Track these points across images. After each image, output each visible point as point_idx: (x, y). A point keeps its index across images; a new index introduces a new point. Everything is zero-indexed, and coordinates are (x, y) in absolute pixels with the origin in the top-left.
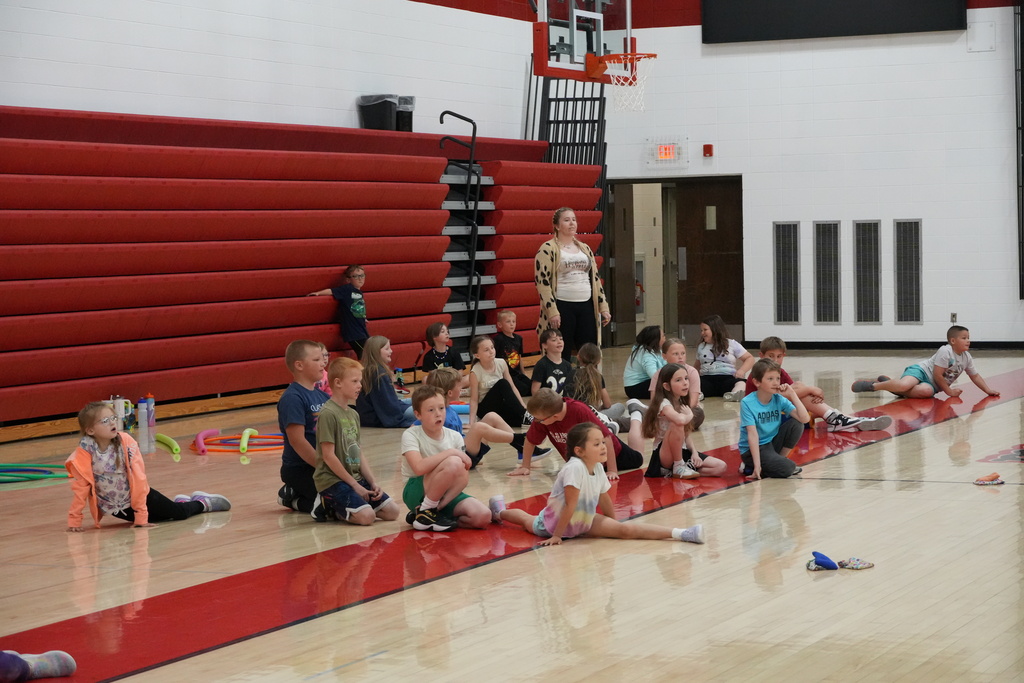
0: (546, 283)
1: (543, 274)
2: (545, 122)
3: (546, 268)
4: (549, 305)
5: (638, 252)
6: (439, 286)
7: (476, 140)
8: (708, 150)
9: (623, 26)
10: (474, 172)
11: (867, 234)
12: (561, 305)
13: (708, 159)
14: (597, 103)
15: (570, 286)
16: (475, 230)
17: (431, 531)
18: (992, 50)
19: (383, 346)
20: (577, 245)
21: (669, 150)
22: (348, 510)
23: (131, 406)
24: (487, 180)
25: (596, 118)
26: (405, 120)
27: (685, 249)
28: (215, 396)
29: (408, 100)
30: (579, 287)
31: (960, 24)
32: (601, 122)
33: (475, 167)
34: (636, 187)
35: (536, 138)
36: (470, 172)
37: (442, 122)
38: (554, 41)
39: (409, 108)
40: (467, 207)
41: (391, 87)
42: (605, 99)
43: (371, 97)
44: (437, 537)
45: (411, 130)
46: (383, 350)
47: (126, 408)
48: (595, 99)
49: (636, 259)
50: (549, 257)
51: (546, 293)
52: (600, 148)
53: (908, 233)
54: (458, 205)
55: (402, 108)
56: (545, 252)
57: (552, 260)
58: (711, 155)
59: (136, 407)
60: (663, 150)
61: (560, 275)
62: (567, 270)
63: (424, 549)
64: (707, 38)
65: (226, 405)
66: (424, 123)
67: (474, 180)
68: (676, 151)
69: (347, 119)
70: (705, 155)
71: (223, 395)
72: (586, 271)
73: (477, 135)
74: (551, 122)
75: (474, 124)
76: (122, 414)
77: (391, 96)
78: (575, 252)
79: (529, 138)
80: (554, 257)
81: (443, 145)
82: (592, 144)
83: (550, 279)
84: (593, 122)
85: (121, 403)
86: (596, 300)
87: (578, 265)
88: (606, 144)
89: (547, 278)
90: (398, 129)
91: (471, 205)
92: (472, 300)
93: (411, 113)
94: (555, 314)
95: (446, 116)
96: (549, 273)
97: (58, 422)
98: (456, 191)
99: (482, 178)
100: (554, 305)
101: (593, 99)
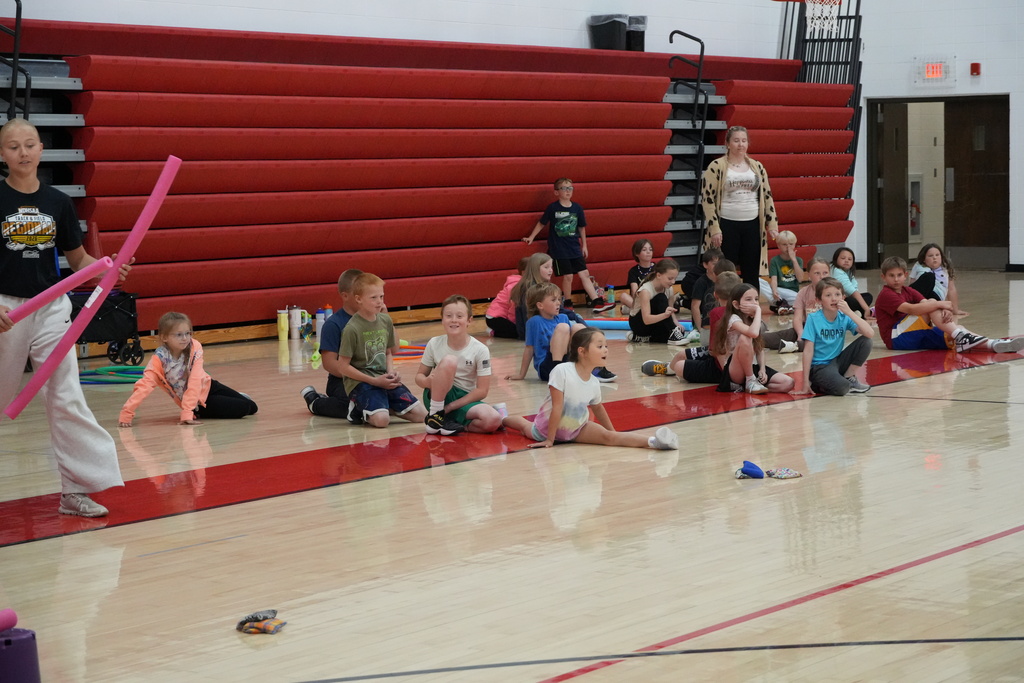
0: (710, 201)
1: (708, 193)
2: (801, 41)
3: (711, 186)
4: (711, 223)
5: (913, 172)
6: (660, 204)
7: (704, 59)
8: (975, 69)
10: (702, 92)
12: (725, 224)
13: (976, 78)
14: (853, 21)
15: (733, 206)
16: (701, 149)
17: (439, 434)
19: (542, 263)
20: (748, 162)
21: (937, 68)
22: (365, 412)
23: (307, 316)
24: (715, 100)
25: (851, 37)
26: (636, 39)
27: (952, 169)
28: (405, 308)
29: (641, 20)
30: (744, 207)
32: (856, 42)
33: (703, 86)
34: (911, 106)
35: (791, 57)
36: (698, 91)
37: (671, 41)
39: (640, 27)
40: (694, 126)
41: (621, 7)
42: (860, 17)
43: (600, 17)
44: (444, 440)
45: (643, 50)
46: (542, 268)
47: (303, 318)
48: (851, 18)
49: (910, 180)
50: (715, 175)
51: (709, 210)
52: (856, 67)
54: (684, 124)
55: (634, 27)
56: (712, 170)
57: (718, 178)
58: (978, 74)
59: (314, 317)
60: (930, 68)
61: (725, 194)
62: (732, 189)
63: (433, 452)
65: (417, 317)
66: (656, 43)
67: (701, 99)
68: (943, 69)
69: (577, 39)
70: (972, 74)
71: (412, 308)
72: (753, 190)
73: (705, 54)
74: (807, 41)
75: (702, 44)
76: (297, 323)
77: (620, 16)
78: (745, 171)
79: (785, 57)
80: (720, 175)
81: (672, 64)
82: (846, 63)
83: (715, 197)
84: (849, 40)
85: (297, 313)
86: (763, 220)
87: (744, 184)
88: (861, 63)
89: (712, 197)
90: (629, 48)
91: (699, 125)
92: (698, 219)
93: (643, 33)
94: (717, 232)
95: (676, 35)
96: (713, 192)
97: (233, 330)
98: (678, 110)
99: (709, 97)
100: (716, 223)
101: (849, 18)
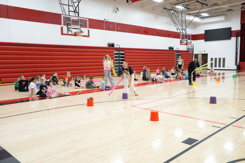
6: (175, 63)
7: (179, 50)
8: (205, 51)
9: (190, 40)
11: (220, 59)
14: (193, 47)
15: (180, 63)
18: (233, 41)
21: (201, 51)
24: (180, 54)
26: (173, 49)
27: (202, 60)
29: (173, 47)
31: (230, 39)
32: (193, 49)
34: (198, 55)
36: (178, 53)
38: (182, 42)
41: (172, 46)
43: (170, 47)
52: (193, 51)
53: (224, 59)
64: (205, 41)
66: (175, 49)
69: (168, 49)
74: (189, 49)
78: (180, 60)
79: (187, 50)
81: (176, 51)
86: (182, 64)
98: (177, 55)
